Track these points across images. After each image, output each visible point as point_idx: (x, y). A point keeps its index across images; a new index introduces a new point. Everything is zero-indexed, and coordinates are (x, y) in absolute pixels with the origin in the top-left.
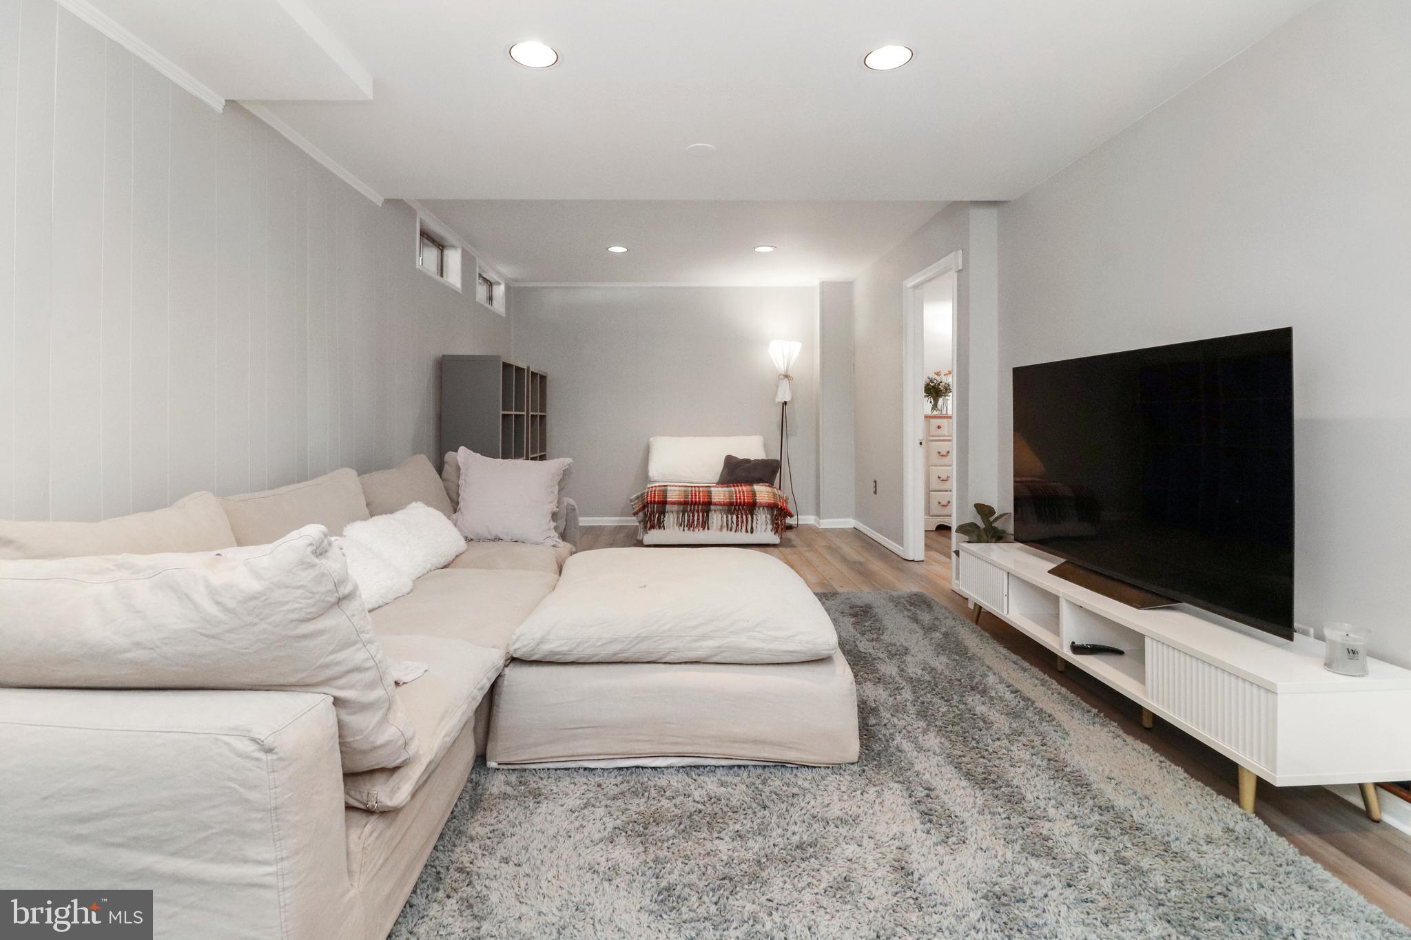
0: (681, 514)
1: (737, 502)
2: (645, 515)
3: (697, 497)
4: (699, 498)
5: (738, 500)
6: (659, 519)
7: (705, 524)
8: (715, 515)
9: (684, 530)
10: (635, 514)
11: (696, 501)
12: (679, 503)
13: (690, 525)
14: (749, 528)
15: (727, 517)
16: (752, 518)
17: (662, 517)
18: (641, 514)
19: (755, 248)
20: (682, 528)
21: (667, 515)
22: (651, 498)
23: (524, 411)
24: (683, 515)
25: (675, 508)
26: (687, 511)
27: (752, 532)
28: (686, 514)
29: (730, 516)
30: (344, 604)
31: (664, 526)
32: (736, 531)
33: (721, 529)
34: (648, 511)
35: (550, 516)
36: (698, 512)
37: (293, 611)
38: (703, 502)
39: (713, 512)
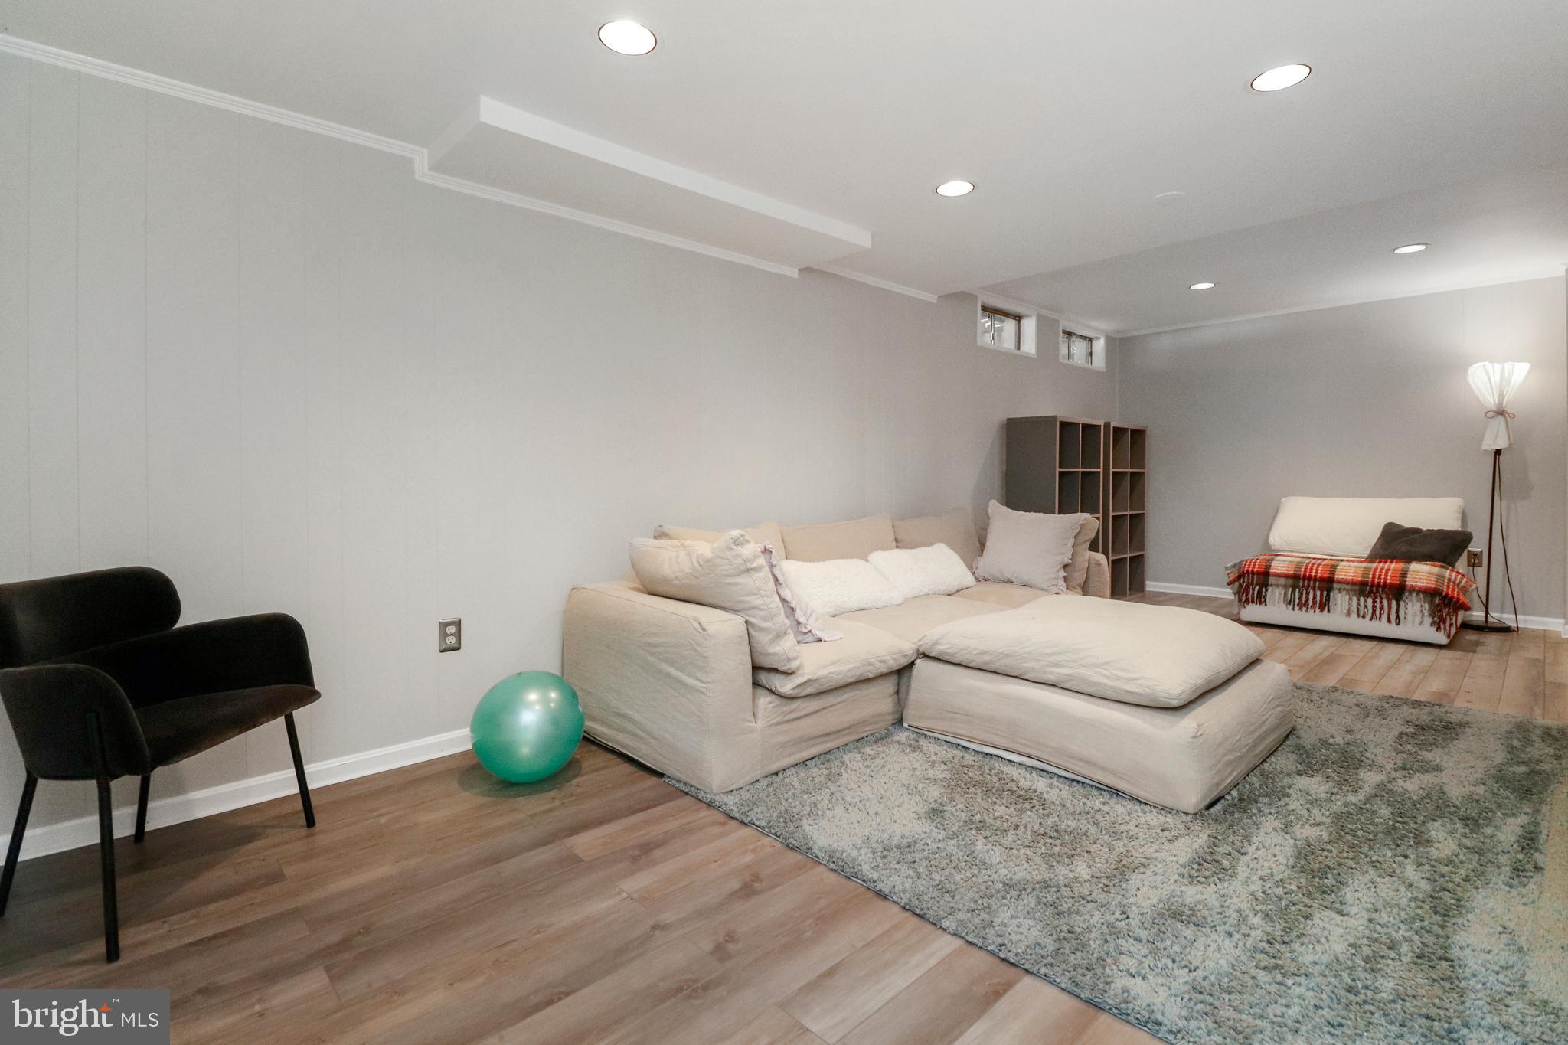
0: (1290, 590)
1: (1373, 582)
2: (1241, 586)
3: (1314, 571)
4: (1316, 573)
5: (1376, 580)
6: (1260, 592)
7: (1324, 605)
8: (1339, 595)
9: (1293, 609)
10: (1229, 584)
11: (1310, 575)
12: (1286, 576)
13: (1303, 605)
14: (1393, 617)
15: (1359, 600)
16: (1398, 605)
17: (1264, 590)
18: (1237, 584)
19: (1395, 249)
20: (1291, 607)
21: (1270, 589)
22: (1249, 567)
23: (1100, 468)
24: (1293, 591)
25: (1282, 581)
26: (1298, 587)
27: (1398, 623)
28: (1297, 590)
29: (1362, 599)
30: (752, 572)
31: (1265, 601)
32: (1371, 619)
33: (1348, 614)
34: (1244, 582)
35: (1062, 566)
36: (1314, 590)
37: (723, 570)
38: (1320, 577)
39: (1336, 591)
